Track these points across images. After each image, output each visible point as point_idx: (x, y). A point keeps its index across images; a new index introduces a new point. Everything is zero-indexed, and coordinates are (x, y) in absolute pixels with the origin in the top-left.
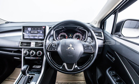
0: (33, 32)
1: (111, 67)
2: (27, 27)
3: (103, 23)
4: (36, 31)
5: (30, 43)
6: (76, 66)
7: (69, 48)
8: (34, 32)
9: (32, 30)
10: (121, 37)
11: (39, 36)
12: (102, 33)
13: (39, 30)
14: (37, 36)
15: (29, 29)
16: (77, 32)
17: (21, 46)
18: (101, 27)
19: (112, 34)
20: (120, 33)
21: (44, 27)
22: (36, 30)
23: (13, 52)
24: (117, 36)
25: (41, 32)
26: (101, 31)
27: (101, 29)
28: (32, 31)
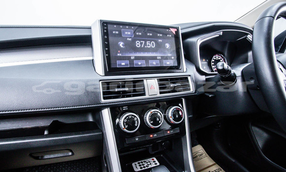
0: (141, 44)
4: (151, 41)
8: (145, 44)
9: (139, 36)
11: (163, 58)
13: (160, 38)
17: (104, 98)
21: (174, 31)
22: (150, 37)
23: (46, 133)
25: (168, 45)
28: (140, 40)
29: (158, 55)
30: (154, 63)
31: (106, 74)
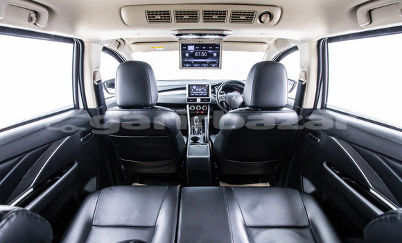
2: (192, 85)
5: (196, 99)
15: (194, 87)
21: (207, 86)
29: (202, 92)
30: (200, 95)
31: (188, 97)
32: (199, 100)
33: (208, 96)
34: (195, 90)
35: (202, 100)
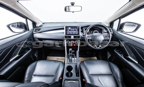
1: (116, 49)
2: (68, 27)
3: (112, 24)
5: (71, 36)
6: (101, 46)
7: (97, 37)
8: (72, 30)
10: (123, 32)
11: (76, 32)
12: (111, 30)
13: (75, 29)
14: (74, 32)
15: (70, 28)
16: (96, 30)
17: (65, 38)
18: (110, 26)
19: (117, 30)
20: (122, 30)
21: (78, 27)
24: (120, 31)
25: (77, 30)
26: (111, 29)
27: (111, 27)
29: (75, 32)
30: (74, 33)
31: (66, 35)
32: (72, 37)
33: (79, 34)
34: (70, 30)
35: (74, 37)
